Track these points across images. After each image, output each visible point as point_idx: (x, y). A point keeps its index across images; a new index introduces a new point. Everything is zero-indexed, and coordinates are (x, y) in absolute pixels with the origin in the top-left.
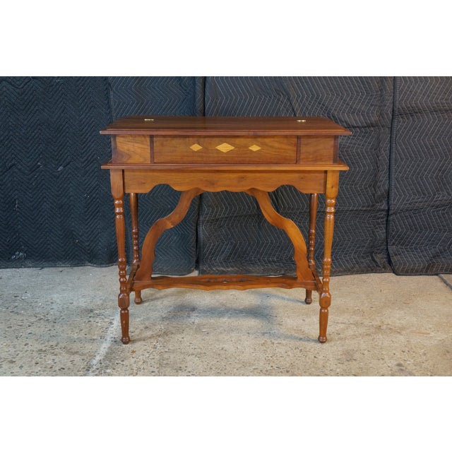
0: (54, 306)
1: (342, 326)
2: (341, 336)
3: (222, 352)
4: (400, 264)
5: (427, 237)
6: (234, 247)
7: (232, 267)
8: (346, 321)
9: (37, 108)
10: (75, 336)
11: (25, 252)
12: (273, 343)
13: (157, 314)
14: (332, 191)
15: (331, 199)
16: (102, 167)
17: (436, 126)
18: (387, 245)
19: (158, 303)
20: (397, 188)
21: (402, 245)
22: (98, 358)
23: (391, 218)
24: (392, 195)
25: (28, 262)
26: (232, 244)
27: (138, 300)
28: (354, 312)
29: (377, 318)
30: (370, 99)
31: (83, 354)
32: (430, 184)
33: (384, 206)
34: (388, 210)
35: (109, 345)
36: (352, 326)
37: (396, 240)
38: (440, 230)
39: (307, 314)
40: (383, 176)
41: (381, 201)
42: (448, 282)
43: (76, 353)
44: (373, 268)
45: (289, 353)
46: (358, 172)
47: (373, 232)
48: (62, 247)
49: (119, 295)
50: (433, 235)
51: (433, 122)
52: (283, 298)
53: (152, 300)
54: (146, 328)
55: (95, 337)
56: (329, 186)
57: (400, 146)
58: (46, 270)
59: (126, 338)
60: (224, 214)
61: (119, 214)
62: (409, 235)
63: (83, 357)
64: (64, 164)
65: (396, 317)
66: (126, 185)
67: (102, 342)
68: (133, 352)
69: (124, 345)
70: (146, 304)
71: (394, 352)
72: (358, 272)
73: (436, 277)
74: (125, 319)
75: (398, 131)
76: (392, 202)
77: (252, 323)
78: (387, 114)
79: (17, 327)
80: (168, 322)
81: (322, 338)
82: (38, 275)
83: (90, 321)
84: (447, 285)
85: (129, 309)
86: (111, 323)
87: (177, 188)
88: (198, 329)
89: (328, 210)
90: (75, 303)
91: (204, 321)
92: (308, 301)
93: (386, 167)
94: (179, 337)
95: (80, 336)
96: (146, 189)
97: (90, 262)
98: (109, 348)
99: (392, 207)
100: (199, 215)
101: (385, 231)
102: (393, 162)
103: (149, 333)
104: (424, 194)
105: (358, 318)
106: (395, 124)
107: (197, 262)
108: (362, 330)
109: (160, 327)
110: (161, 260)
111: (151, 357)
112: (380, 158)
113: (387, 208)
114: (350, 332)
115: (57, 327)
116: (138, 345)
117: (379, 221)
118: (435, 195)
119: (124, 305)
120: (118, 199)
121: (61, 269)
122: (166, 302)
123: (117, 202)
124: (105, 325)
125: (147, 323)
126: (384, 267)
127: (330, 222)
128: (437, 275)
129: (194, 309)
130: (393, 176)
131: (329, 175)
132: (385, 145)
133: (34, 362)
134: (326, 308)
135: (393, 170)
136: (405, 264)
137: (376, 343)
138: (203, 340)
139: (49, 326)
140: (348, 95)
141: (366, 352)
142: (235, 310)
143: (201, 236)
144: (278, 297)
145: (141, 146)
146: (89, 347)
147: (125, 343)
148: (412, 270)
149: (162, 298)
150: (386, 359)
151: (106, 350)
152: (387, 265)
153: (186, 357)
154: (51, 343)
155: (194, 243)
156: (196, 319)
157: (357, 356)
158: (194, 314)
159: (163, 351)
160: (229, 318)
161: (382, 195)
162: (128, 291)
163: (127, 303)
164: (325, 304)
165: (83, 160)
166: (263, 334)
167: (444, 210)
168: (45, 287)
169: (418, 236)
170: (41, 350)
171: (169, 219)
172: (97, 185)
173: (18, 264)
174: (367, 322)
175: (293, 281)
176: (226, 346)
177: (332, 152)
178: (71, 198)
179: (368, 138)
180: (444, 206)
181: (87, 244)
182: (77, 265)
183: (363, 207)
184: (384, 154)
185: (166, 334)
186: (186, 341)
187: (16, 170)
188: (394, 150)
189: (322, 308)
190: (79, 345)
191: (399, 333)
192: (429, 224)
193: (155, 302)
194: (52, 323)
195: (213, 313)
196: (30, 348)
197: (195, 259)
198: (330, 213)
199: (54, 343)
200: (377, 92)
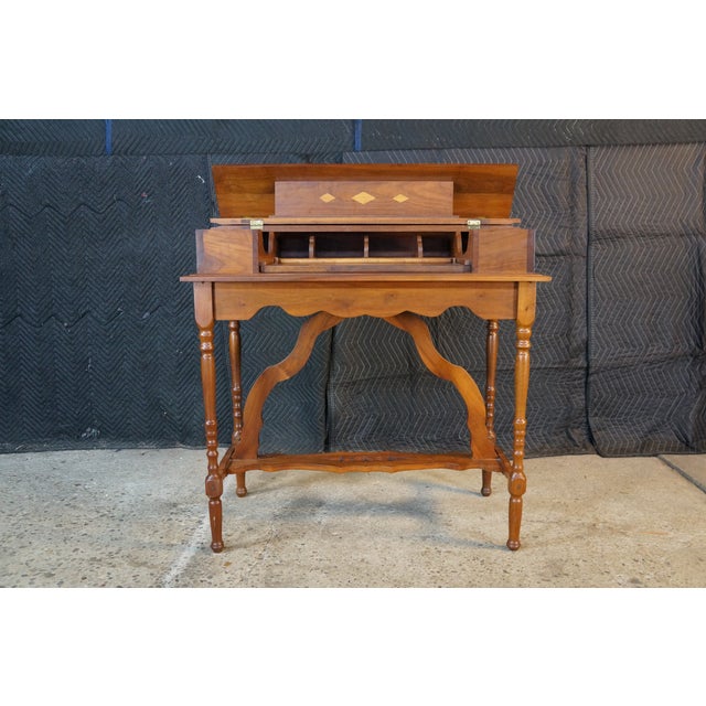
0: (125, 498)
1: (539, 526)
2: (540, 539)
3: (363, 565)
4: (606, 441)
5: (640, 404)
6: (379, 420)
7: (376, 449)
8: (543, 518)
9: (120, 237)
10: (147, 539)
11: (99, 429)
12: (439, 552)
13: (268, 511)
14: (527, 315)
15: (525, 327)
16: (182, 279)
17: (645, 255)
18: (587, 416)
19: (271, 495)
20: (598, 337)
21: (607, 416)
22: (174, 572)
23: (591, 378)
24: (592, 348)
25: (102, 443)
26: (375, 416)
27: (241, 491)
28: (553, 506)
29: (588, 514)
30: (557, 219)
31: (153, 566)
32: (641, 333)
33: (582, 362)
34: (588, 368)
35: (193, 554)
36: (554, 526)
37: (599, 410)
38: (657, 395)
39: (485, 510)
40: (579, 323)
41: (577, 356)
42: (674, 464)
43: (144, 564)
44: (569, 448)
45: (465, 566)
46: (546, 316)
47: (568, 398)
48: (146, 422)
49: (207, 478)
50: (647, 402)
51: (641, 251)
52: (449, 489)
53: (262, 492)
54: (250, 529)
55: (174, 542)
56: (521, 307)
57: (600, 281)
58: (124, 452)
59: (218, 543)
60: (364, 375)
61: (207, 351)
62: (616, 403)
63: (151, 571)
64: (151, 309)
65: (615, 511)
66: (217, 307)
67: (184, 549)
68: (228, 564)
69: (215, 554)
70: (253, 497)
71: (622, 561)
72: (549, 454)
73: (655, 458)
74: (216, 513)
75: (597, 260)
76: (592, 357)
77: (407, 522)
78: (581, 239)
79: (69, 526)
80: (282, 521)
81: (513, 544)
82: (113, 458)
83: (170, 519)
84: (673, 468)
85: (221, 498)
86: (200, 522)
87: (292, 312)
88: (327, 532)
89: (521, 344)
90: (154, 495)
91: (336, 520)
92: (485, 491)
93: (583, 310)
94: (297, 542)
95: (153, 539)
96: (246, 314)
97: (182, 442)
98: (193, 557)
99: (592, 364)
100: (329, 375)
101: (583, 397)
102: (591, 301)
103: (253, 537)
104: (635, 347)
105: (560, 514)
106: (592, 253)
107: (327, 443)
108: (569, 531)
109: (270, 528)
110: (277, 439)
111: (254, 572)
112: (574, 296)
113: (585, 365)
114: (552, 534)
115: (124, 526)
116: (235, 553)
117: (576, 382)
118: (647, 346)
119: (214, 492)
120: (205, 329)
121: (143, 451)
122: (281, 494)
123: (203, 334)
124: (191, 524)
125: (251, 523)
126: (584, 447)
127: (524, 364)
128: (656, 455)
129: (320, 504)
130: (593, 321)
131: (522, 289)
132: (579, 280)
133: (80, 577)
134: (519, 496)
135: (592, 313)
136: (612, 442)
137: (594, 549)
138: (334, 547)
139: (112, 525)
140: (529, 213)
141: (580, 562)
142: (380, 505)
143: (332, 405)
144: (443, 488)
145: (239, 247)
146: (163, 555)
147: (217, 551)
148: (622, 449)
149: (275, 489)
150: (613, 573)
151: (188, 561)
152: (588, 444)
153: (307, 573)
154: (110, 549)
155: (322, 415)
156: (323, 518)
157: (568, 568)
158: (320, 511)
159: (272, 563)
160: (373, 515)
161: (579, 347)
162: (221, 472)
163: (218, 489)
164: (517, 490)
165: (175, 304)
166: (424, 538)
167: (660, 367)
168: (118, 474)
169: (628, 403)
170: (94, 559)
171: (283, 367)
172: (193, 337)
173: (90, 443)
174: (574, 520)
175: (466, 460)
176: (367, 556)
177: (526, 256)
178: (159, 355)
179: (556, 270)
180: (659, 361)
181: (178, 417)
182: (165, 446)
183: (554, 364)
184: (580, 293)
185: (278, 538)
186: (309, 547)
187: (91, 319)
188: (592, 286)
189: (513, 496)
190: (149, 552)
191: (623, 533)
192: (641, 386)
193: (267, 495)
194: (117, 522)
195: (348, 510)
196: (80, 555)
197: (324, 438)
198: (524, 349)
199: (114, 550)
200: (566, 209)
